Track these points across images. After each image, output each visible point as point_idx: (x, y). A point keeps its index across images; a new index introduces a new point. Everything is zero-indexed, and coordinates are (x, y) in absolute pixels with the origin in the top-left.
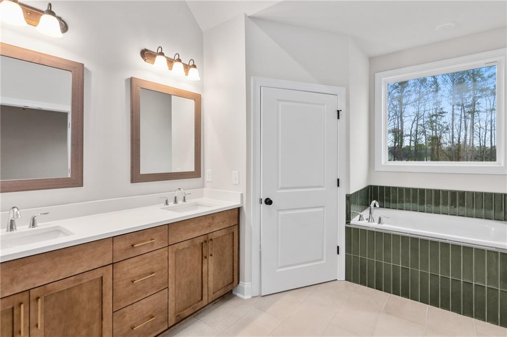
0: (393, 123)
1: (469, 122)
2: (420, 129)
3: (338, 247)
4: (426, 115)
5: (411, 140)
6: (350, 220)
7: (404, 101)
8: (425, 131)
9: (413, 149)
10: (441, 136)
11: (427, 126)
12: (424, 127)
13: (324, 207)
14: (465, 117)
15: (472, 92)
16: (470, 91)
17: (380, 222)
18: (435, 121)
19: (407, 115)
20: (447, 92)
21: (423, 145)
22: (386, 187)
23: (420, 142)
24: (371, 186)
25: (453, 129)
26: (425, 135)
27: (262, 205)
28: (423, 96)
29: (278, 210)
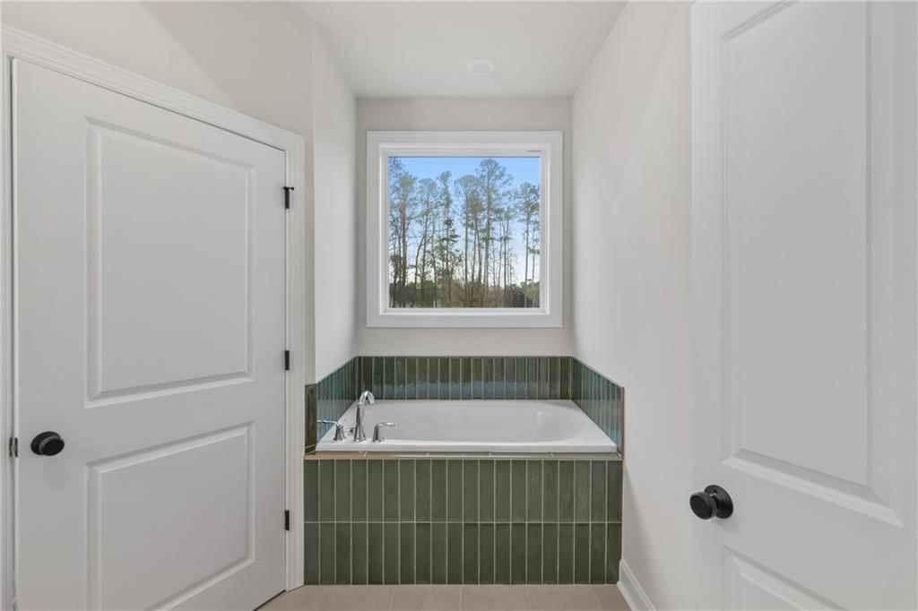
0: (392, 247)
1: (483, 252)
2: (428, 258)
3: (287, 513)
4: (435, 238)
5: (416, 274)
6: (315, 442)
7: (408, 213)
8: (435, 262)
9: (418, 288)
10: (452, 270)
11: (437, 255)
12: (432, 255)
13: (248, 424)
14: (479, 244)
15: (486, 211)
16: (484, 210)
17: (376, 437)
18: (446, 248)
19: (411, 235)
20: (460, 208)
21: (431, 282)
22: (387, 358)
23: (428, 279)
24: (360, 358)
25: (466, 260)
26: (435, 267)
27: (17, 460)
28: (431, 209)
29: (90, 464)
